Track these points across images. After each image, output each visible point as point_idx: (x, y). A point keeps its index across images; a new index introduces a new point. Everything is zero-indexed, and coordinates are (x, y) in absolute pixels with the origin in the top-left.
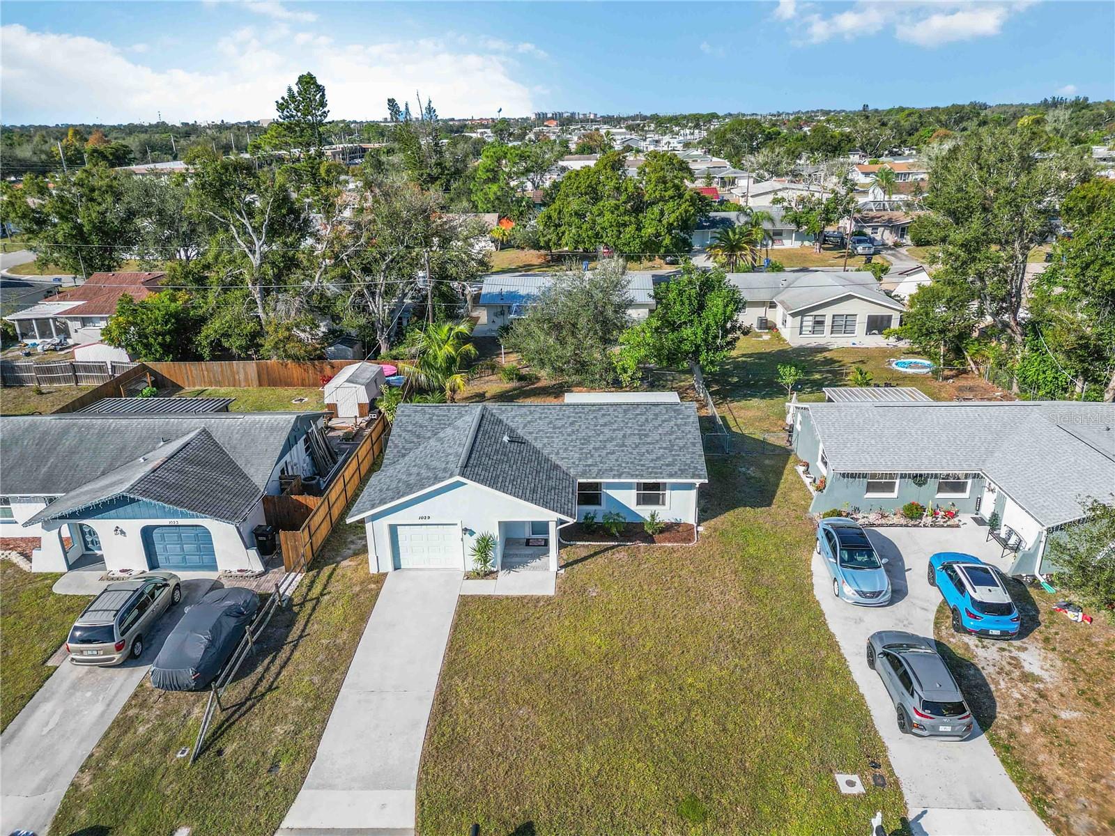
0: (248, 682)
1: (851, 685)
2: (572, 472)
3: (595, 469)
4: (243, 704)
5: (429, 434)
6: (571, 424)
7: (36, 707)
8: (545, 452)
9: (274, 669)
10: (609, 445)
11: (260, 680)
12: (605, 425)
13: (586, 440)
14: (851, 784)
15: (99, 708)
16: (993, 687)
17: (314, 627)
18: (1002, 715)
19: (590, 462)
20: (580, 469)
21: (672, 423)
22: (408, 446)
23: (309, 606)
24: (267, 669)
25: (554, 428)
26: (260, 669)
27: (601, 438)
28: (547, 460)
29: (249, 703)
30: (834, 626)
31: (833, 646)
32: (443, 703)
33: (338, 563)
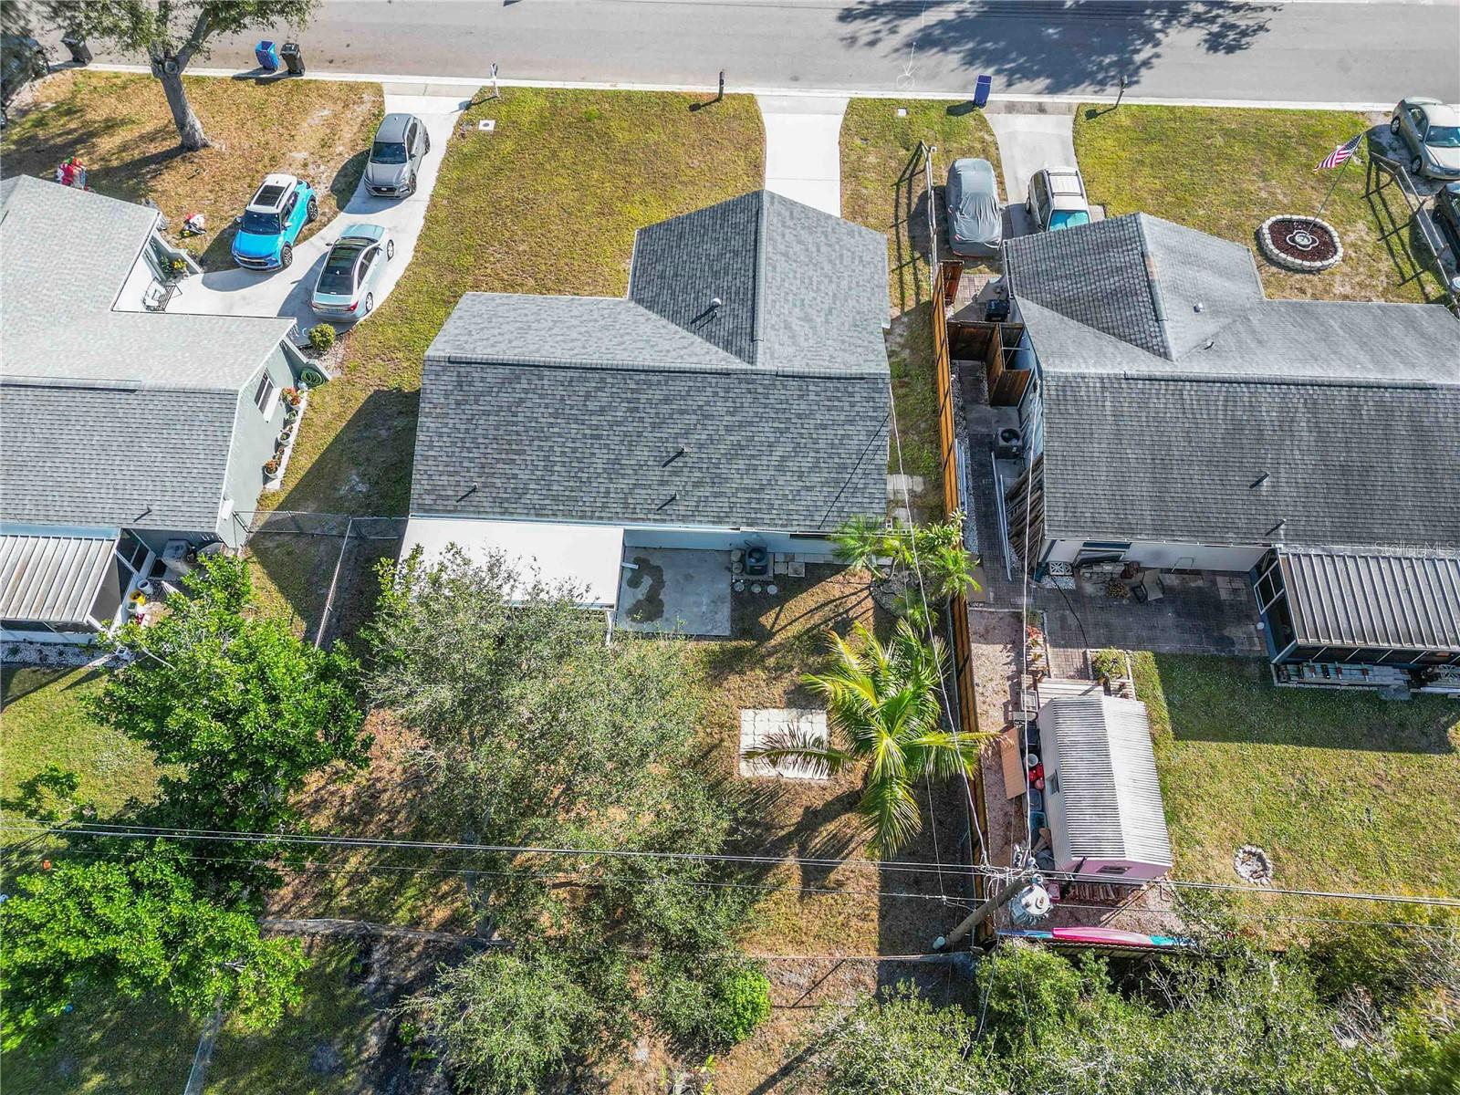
4: (912, 175)
9: (904, 201)
14: (486, 125)
24: (909, 198)
29: (907, 175)
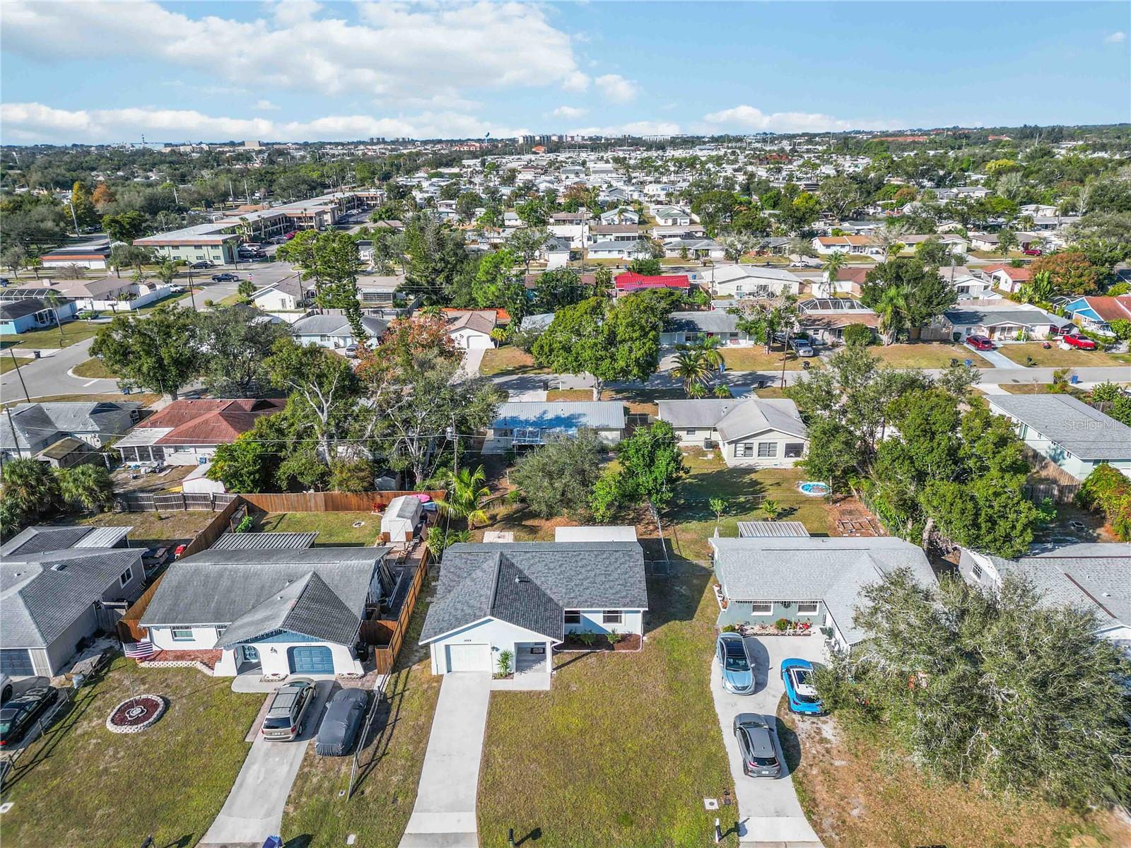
0: (371, 749)
1: (721, 746)
2: (561, 603)
3: (576, 601)
4: (370, 764)
5: (465, 575)
6: (560, 566)
7: (248, 768)
8: (543, 588)
9: (384, 742)
10: (586, 583)
11: (377, 748)
12: (582, 567)
13: (570, 579)
14: (712, 804)
15: (285, 768)
16: (802, 747)
17: (403, 714)
18: (803, 763)
19: (572, 595)
20: (566, 601)
21: (627, 566)
22: (452, 584)
23: (397, 699)
24: (379, 742)
25: (549, 569)
26: (375, 742)
27: (580, 577)
28: (544, 594)
29: (373, 763)
30: (719, 709)
31: (716, 721)
32: (487, 762)
33: (410, 667)
